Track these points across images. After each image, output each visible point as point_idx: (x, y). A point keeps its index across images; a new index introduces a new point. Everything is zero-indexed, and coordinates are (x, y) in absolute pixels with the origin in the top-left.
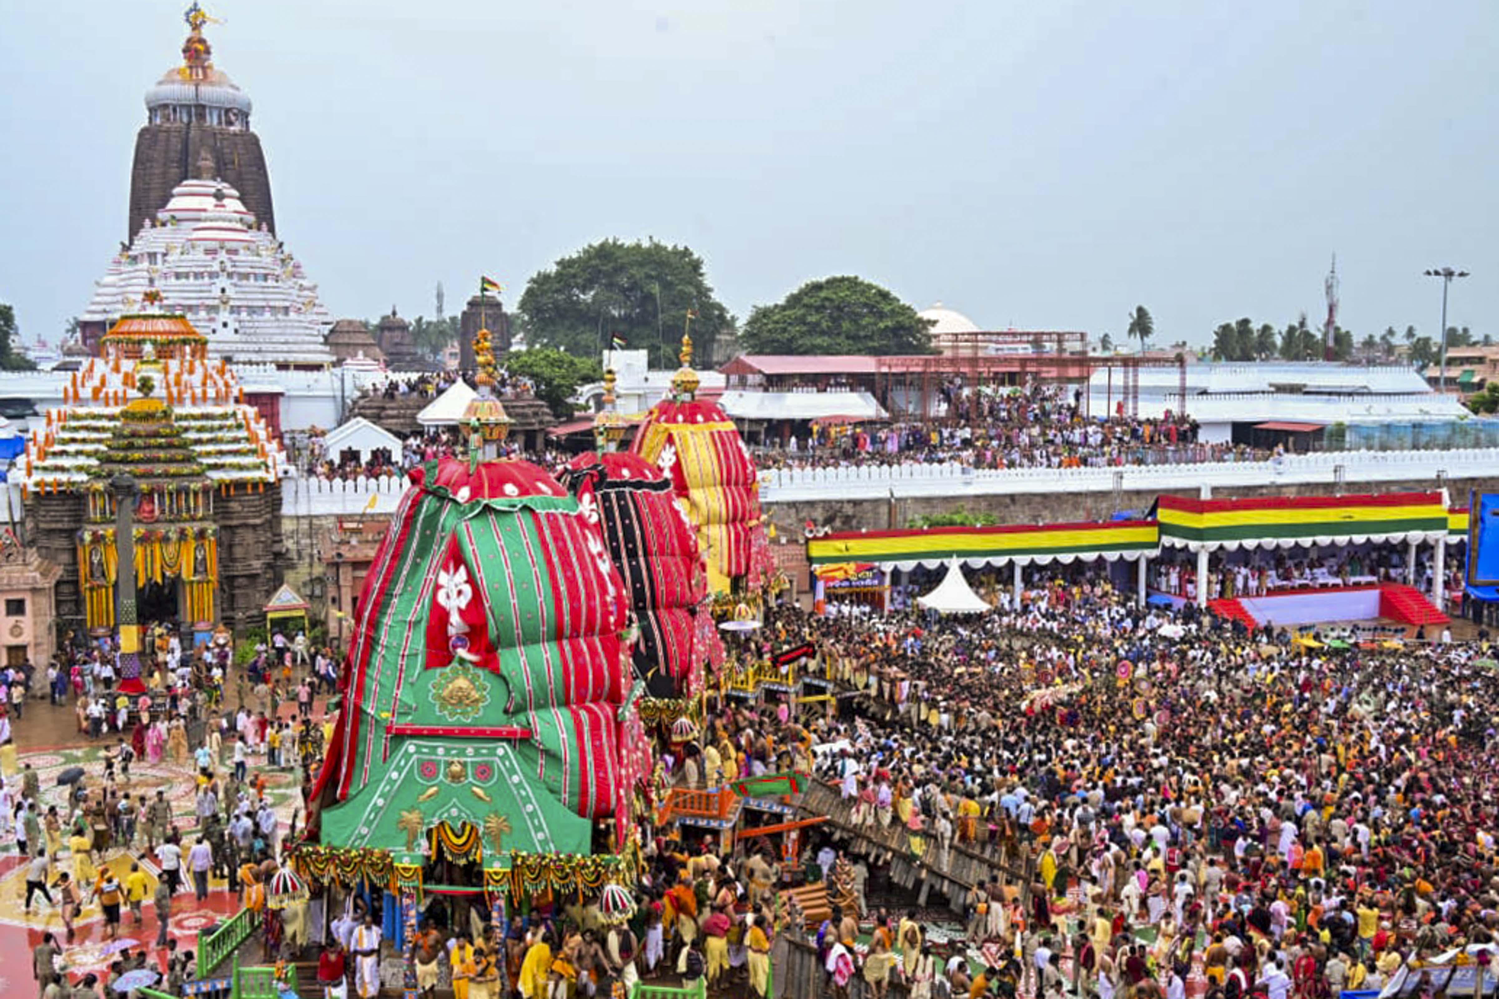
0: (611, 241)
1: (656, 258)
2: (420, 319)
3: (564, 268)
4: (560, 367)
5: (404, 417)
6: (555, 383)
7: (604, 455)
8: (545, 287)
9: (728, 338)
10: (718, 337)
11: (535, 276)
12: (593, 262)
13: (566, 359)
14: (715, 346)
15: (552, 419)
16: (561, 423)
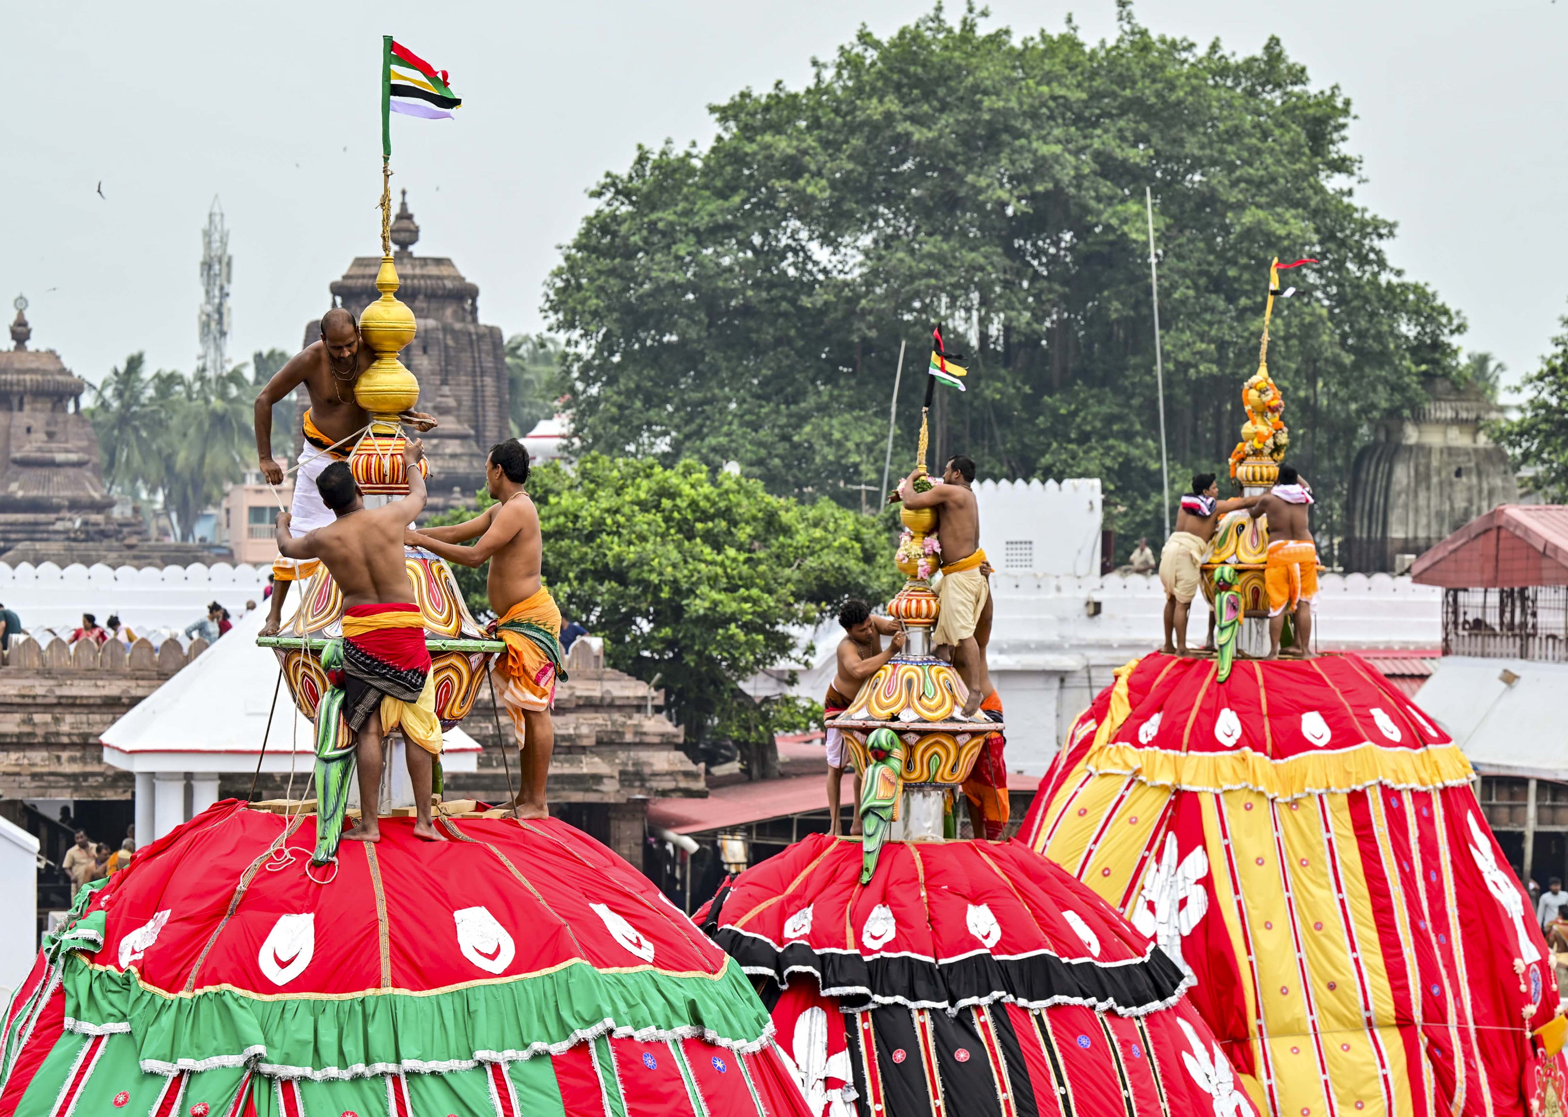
0: (953, 20)
1: (1148, 91)
2: (135, 363)
3: (748, 132)
4: (716, 542)
5: (50, 743)
6: (698, 606)
7: (889, 849)
8: (665, 216)
9: (1458, 438)
10: (1412, 435)
11: (623, 169)
12: (874, 109)
13: (745, 507)
14: (1402, 474)
15: (676, 760)
16: (716, 784)
